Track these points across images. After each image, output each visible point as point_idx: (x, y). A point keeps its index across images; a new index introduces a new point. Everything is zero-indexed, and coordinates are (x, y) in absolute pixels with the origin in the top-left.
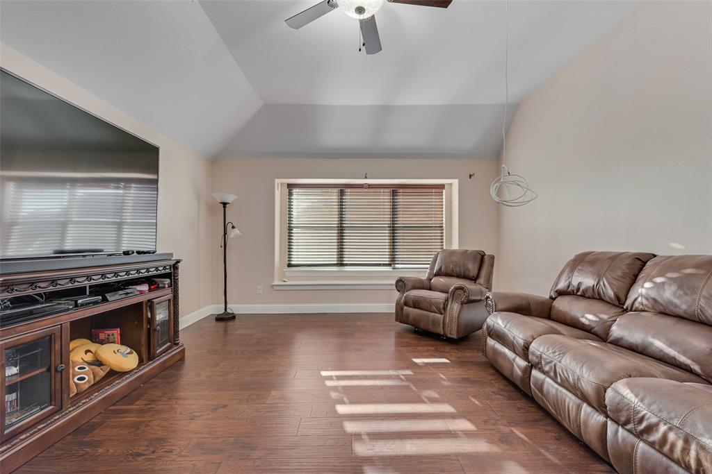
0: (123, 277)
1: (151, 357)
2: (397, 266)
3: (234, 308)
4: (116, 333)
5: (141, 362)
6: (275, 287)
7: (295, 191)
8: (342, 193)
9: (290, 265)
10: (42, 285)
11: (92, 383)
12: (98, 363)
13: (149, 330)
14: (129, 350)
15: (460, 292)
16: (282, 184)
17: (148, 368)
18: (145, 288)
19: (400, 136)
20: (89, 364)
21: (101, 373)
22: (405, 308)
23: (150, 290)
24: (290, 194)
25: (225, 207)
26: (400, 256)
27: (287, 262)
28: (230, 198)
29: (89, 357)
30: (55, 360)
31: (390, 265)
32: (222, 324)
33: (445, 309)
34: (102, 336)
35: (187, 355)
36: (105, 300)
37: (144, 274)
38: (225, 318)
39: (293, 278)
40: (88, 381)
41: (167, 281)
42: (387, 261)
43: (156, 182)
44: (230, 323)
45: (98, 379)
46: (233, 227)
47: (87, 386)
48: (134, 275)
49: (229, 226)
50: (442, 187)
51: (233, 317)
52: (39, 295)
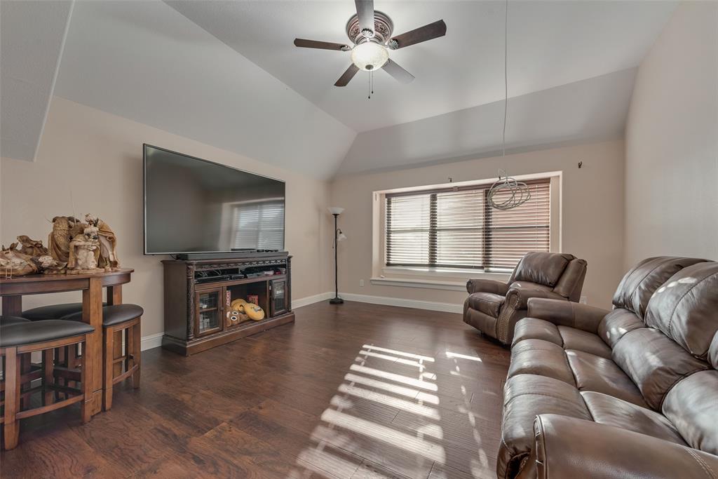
0: (261, 264)
1: (271, 316)
2: (491, 269)
3: (343, 295)
4: (256, 297)
5: (266, 317)
6: (373, 283)
7: (393, 199)
8: (434, 198)
9: (388, 264)
10: (215, 266)
11: (239, 322)
12: (244, 313)
13: (270, 299)
14: (259, 308)
15: (514, 297)
16: (381, 195)
17: (270, 321)
18: (271, 273)
19: (481, 136)
20: (240, 312)
21: (244, 317)
22: (470, 309)
23: (275, 274)
24: (389, 203)
25: (336, 218)
26: (494, 258)
27: (386, 262)
28: (339, 211)
29: (241, 309)
30: (220, 304)
31: (482, 268)
32: (333, 306)
33: (499, 312)
34: (250, 299)
35: (296, 320)
36: (246, 277)
37: (273, 263)
38: (336, 302)
39: (391, 276)
40: (237, 320)
41: (284, 270)
42: (480, 263)
43: (283, 202)
44: (340, 307)
45: (242, 320)
46: (341, 233)
47: (236, 323)
48: (267, 263)
49: (338, 232)
50: (547, 181)
51: (342, 302)
52: (218, 271)
